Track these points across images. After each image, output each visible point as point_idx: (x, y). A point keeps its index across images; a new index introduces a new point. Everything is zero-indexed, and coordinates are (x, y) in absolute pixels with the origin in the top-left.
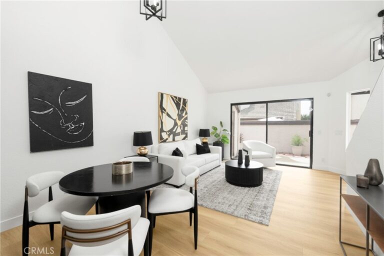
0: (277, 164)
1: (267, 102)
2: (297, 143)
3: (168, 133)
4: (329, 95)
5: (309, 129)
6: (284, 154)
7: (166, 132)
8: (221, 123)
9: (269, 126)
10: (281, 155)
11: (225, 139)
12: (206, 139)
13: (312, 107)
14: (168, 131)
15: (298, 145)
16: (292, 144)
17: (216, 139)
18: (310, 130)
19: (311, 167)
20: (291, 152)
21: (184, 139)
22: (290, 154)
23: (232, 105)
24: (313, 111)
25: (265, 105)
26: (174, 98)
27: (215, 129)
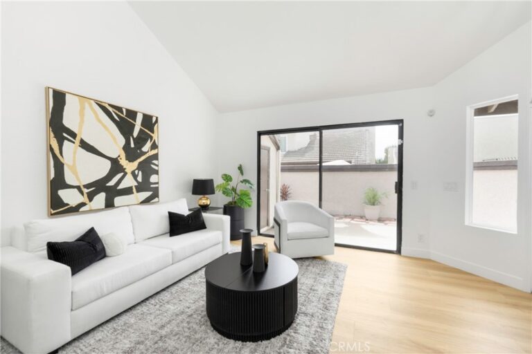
0: (337, 245)
1: (319, 129)
2: (372, 201)
3: (85, 191)
4: (431, 114)
5: (396, 179)
6: (352, 217)
7: (78, 188)
8: (240, 168)
9: (324, 174)
10: (348, 220)
11: (245, 199)
12: (207, 199)
13: (401, 136)
14: (87, 186)
15: (373, 204)
16: (365, 203)
17: (227, 200)
18: (397, 181)
19: (399, 251)
20: (362, 215)
21: (147, 201)
22: (362, 217)
23: (260, 134)
24: (402, 144)
25: (317, 133)
26: (110, 109)
27: (227, 178)
